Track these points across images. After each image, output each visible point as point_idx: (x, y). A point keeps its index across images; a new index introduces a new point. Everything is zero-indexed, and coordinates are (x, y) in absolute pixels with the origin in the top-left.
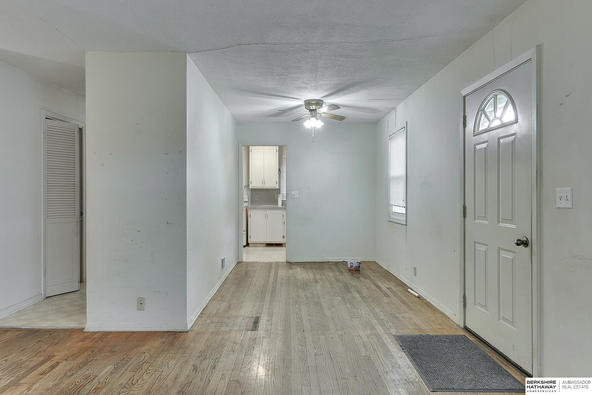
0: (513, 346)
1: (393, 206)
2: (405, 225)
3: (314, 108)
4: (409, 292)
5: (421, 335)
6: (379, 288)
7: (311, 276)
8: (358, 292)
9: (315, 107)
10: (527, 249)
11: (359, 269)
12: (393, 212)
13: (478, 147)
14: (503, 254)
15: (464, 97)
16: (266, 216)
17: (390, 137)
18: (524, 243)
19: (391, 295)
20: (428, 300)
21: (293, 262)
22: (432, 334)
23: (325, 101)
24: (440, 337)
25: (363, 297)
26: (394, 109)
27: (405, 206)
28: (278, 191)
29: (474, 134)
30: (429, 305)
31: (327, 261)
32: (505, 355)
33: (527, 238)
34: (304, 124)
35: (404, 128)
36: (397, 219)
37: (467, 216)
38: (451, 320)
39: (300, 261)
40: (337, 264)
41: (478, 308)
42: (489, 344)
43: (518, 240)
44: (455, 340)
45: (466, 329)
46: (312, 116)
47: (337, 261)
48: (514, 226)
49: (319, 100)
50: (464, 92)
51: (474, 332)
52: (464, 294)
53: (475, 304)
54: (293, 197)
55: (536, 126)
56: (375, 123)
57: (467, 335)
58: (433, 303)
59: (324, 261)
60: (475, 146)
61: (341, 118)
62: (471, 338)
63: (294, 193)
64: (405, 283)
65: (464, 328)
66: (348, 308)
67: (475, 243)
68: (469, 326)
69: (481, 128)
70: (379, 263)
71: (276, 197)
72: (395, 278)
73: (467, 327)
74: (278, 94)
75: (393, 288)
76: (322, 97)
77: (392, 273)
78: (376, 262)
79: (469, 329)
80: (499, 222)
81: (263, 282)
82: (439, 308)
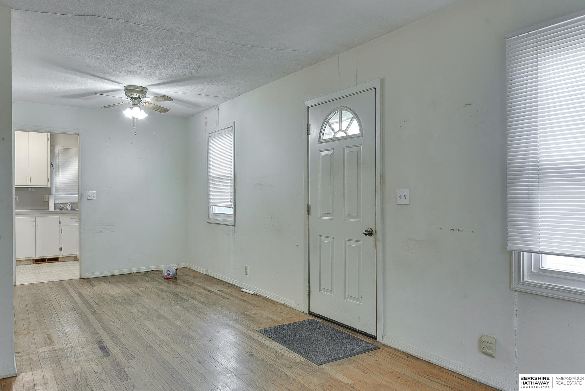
0: (359, 318)
1: (213, 207)
2: (233, 226)
3: (137, 96)
4: (242, 291)
5: (280, 325)
6: (212, 292)
7: (127, 290)
8: (194, 298)
9: (139, 96)
10: (372, 238)
11: (176, 277)
12: (213, 213)
13: (322, 153)
14: (349, 244)
15: (308, 108)
16: (35, 224)
17: (209, 135)
18: (369, 233)
19: (228, 297)
20: (265, 296)
21: (90, 277)
22: (287, 323)
23: (150, 89)
24: (295, 324)
25: (203, 303)
26: (216, 106)
27: (233, 206)
28: (48, 191)
29: (319, 141)
30: (267, 300)
31: (133, 272)
32: (351, 327)
33: (372, 229)
34: (123, 112)
35: (230, 127)
36: (221, 220)
37: (311, 213)
38: (294, 309)
39: (99, 276)
40: (146, 273)
41: (323, 293)
42: (335, 322)
43: (366, 231)
44: (309, 323)
45: (311, 313)
46: (135, 105)
47: (145, 271)
48: (360, 220)
49: (143, 87)
50: (309, 103)
51: (318, 315)
52: (309, 284)
53: (320, 290)
54: (89, 198)
55: (380, 141)
56: (186, 118)
57: (314, 318)
58: (271, 298)
59: (129, 273)
60: (320, 152)
61: (164, 110)
62: (319, 320)
63: (89, 193)
64: (234, 284)
65: (308, 314)
66: (194, 314)
67: (320, 236)
68: (313, 310)
69: (326, 137)
70: (192, 268)
71: (44, 198)
72: (219, 281)
73: (311, 312)
74: (98, 74)
75: (224, 289)
76: (147, 85)
77: (213, 276)
78: (189, 267)
79: (314, 313)
80: (344, 218)
81: (70, 305)
82: (278, 301)
